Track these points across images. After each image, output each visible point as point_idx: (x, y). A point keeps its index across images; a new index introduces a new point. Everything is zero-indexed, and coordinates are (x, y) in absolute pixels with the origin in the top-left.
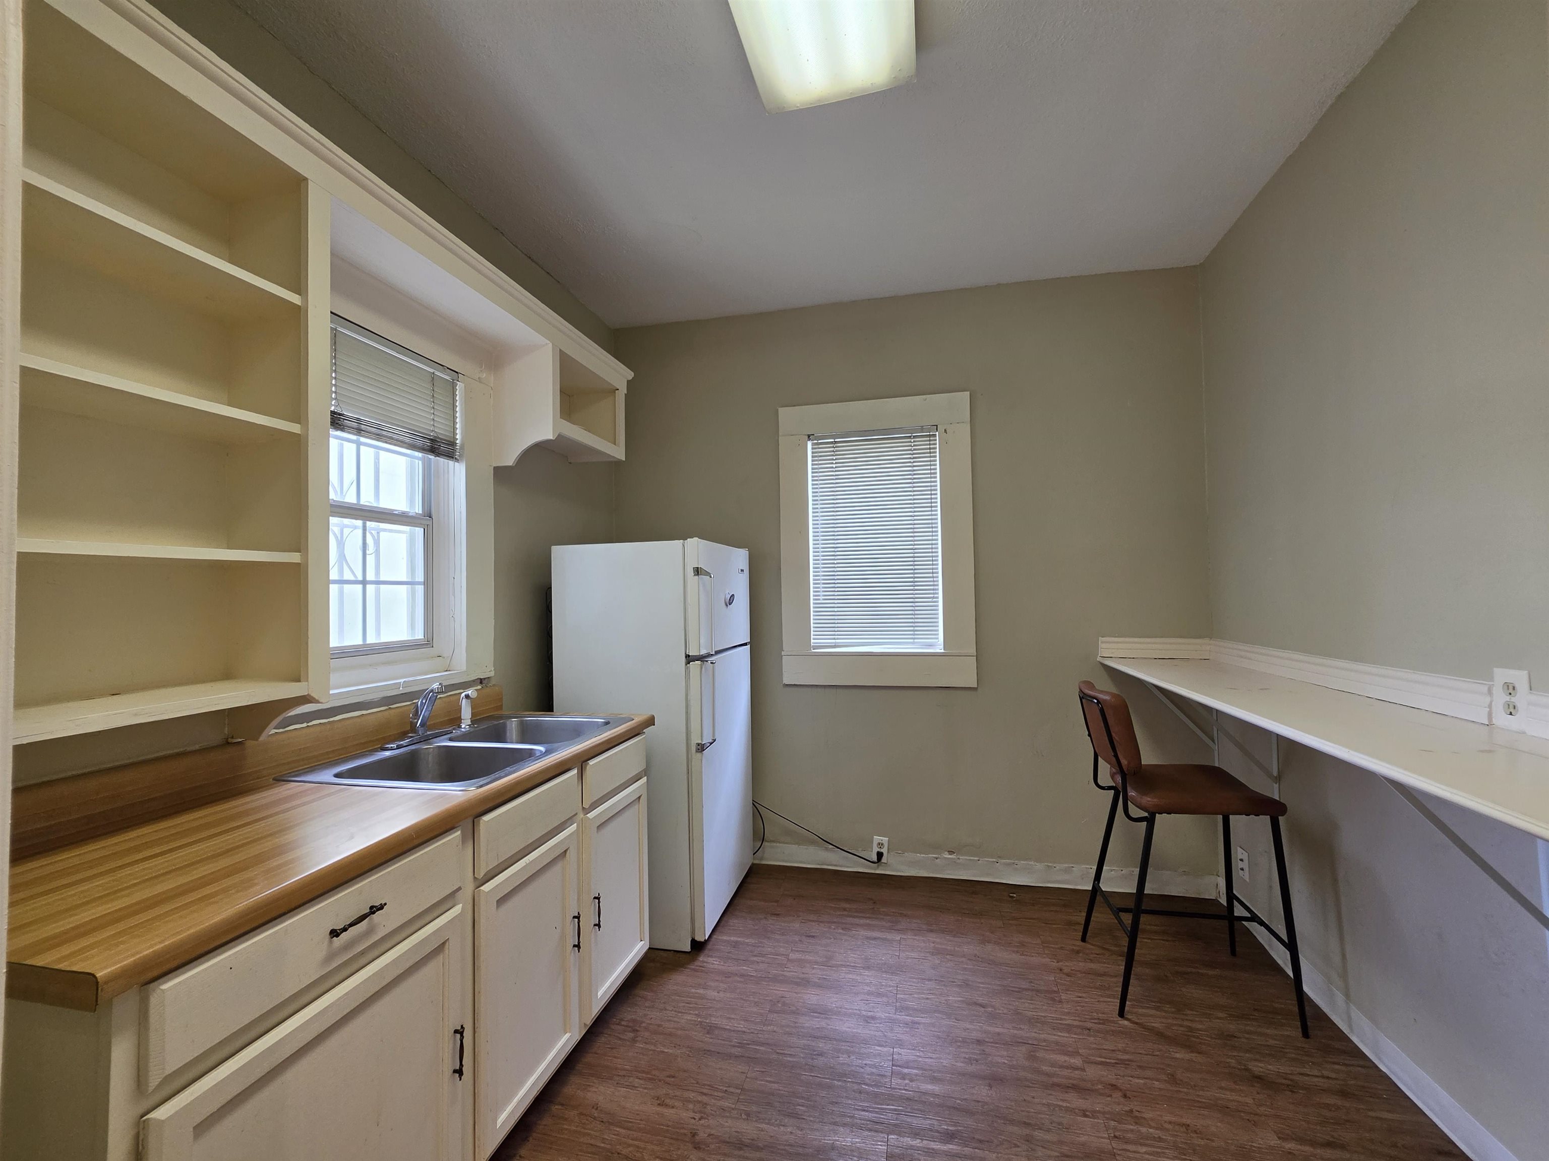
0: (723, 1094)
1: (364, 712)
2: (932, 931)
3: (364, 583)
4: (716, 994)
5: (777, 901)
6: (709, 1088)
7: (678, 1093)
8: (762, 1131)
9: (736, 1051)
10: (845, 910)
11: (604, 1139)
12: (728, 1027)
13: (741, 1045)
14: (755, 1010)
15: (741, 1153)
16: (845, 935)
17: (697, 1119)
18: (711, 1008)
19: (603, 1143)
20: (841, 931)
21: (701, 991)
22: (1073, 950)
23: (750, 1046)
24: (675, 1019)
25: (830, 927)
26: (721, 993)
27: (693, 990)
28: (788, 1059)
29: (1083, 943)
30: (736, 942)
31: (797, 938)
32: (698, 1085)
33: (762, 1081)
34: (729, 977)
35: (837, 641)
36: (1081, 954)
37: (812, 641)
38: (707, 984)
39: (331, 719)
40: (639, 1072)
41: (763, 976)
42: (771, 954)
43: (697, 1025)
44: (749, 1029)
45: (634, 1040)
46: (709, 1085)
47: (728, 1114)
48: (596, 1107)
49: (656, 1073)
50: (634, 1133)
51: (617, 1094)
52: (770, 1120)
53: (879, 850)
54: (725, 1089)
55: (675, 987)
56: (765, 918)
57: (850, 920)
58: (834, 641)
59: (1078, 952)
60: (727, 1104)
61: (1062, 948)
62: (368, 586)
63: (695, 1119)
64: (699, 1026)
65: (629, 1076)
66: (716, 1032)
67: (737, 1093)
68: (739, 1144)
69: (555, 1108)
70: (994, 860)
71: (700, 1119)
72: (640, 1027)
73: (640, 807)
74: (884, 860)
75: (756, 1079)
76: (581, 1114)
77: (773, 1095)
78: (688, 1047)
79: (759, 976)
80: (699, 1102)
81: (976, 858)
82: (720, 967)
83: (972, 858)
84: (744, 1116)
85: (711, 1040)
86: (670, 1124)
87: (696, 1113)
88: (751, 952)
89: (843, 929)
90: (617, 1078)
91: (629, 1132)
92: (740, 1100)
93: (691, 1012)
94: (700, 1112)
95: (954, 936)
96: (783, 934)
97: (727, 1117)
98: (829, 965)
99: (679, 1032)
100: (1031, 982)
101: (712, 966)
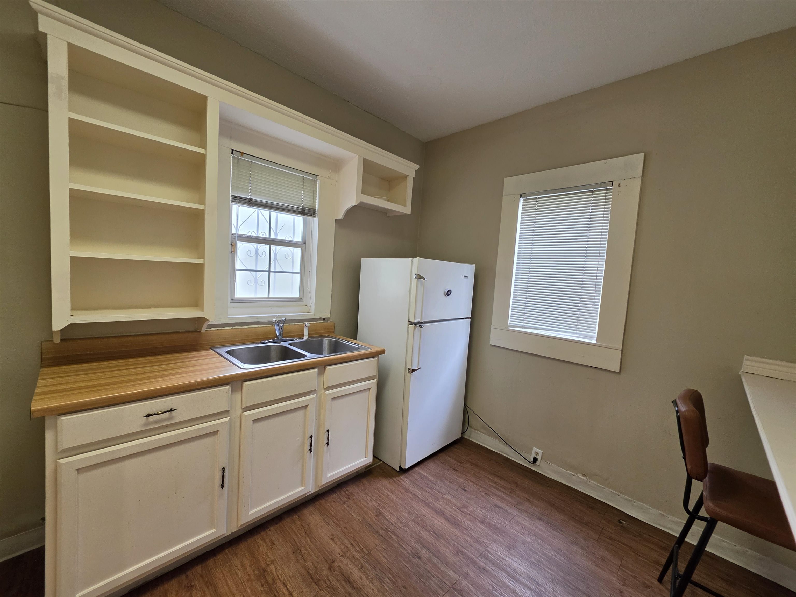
0: (360, 550)
1: (259, 326)
2: (541, 519)
3: (269, 271)
4: (395, 498)
5: (461, 463)
6: (357, 543)
7: (343, 538)
8: (361, 579)
9: (382, 532)
10: (495, 483)
11: (301, 541)
12: (387, 518)
13: (386, 530)
14: (406, 515)
15: (344, 584)
16: (484, 497)
17: (340, 555)
18: (387, 504)
19: (299, 542)
20: (484, 494)
21: (389, 493)
22: (645, 584)
23: (389, 533)
24: (368, 502)
25: (479, 489)
26: (398, 498)
27: (386, 491)
28: (402, 550)
29: (659, 583)
30: (424, 476)
31: (456, 487)
32: (353, 539)
33: (381, 554)
34: (407, 492)
35: (524, 324)
36: (648, 590)
37: (509, 322)
38: (395, 491)
39: (243, 327)
40: (336, 519)
41: (423, 500)
42: (437, 490)
43: (375, 509)
44: (396, 524)
45: (344, 503)
46: (357, 542)
47: (354, 561)
48: (309, 525)
49: (341, 523)
50: (313, 545)
51: (320, 523)
52: (369, 576)
53: (535, 456)
54: (362, 548)
55: (380, 486)
56: (448, 470)
57: (494, 490)
58: (522, 324)
59: (648, 587)
60: (358, 556)
61: (635, 577)
62: (271, 273)
63: (339, 554)
64: (375, 510)
65: (330, 518)
66: (380, 517)
67: (365, 553)
68: (347, 579)
69: (296, 516)
70: (617, 493)
71: (341, 556)
72: (352, 497)
73: (370, 393)
74: (538, 463)
75: (379, 552)
76: (302, 525)
77: (380, 565)
78: (363, 518)
79: (422, 499)
80: (347, 547)
81: (602, 486)
82: (407, 486)
83: (599, 485)
84: (359, 567)
85: (375, 520)
86: (329, 550)
87: (342, 552)
88: (428, 484)
89: (485, 493)
90: (325, 516)
91: (311, 544)
92: (364, 558)
93: (378, 502)
94: (344, 553)
95: (554, 530)
96: (450, 482)
97: (352, 562)
98: (462, 510)
99: (365, 509)
100: (588, 588)
101: (403, 483)
